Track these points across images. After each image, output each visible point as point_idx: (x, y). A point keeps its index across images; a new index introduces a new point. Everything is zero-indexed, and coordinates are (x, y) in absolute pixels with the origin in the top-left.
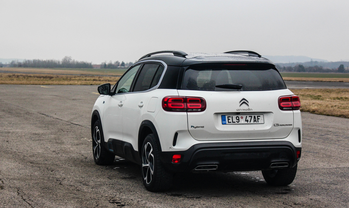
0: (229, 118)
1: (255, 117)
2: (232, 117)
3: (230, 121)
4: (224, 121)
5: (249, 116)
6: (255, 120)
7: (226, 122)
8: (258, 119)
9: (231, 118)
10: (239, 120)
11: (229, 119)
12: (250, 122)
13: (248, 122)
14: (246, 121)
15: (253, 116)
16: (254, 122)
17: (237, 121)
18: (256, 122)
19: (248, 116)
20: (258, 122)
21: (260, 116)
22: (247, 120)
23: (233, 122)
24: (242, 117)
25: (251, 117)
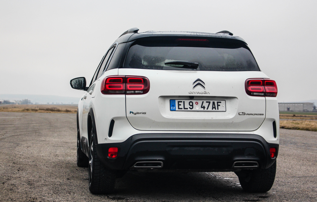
0: (180, 103)
1: (214, 103)
2: (184, 102)
3: (180, 107)
4: (173, 106)
5: (207, 102)
6: (214, 107)
7: (175, 108)
8: (218, 105)
9: (182, 104)
10: (192, 105)
11: (179, 105)
12: (207, 109)
13: (204, 109)
14: (202, 107)
15: (212, 102)
16: (213, 109)
17: (190, 108)
18: (215, 109)
19: (205, 101)
20: (218, 109)
21: (220, 102)
22: (204, 106)
23: (184, 108)
24: (197, 102)
25: (210, 102)
